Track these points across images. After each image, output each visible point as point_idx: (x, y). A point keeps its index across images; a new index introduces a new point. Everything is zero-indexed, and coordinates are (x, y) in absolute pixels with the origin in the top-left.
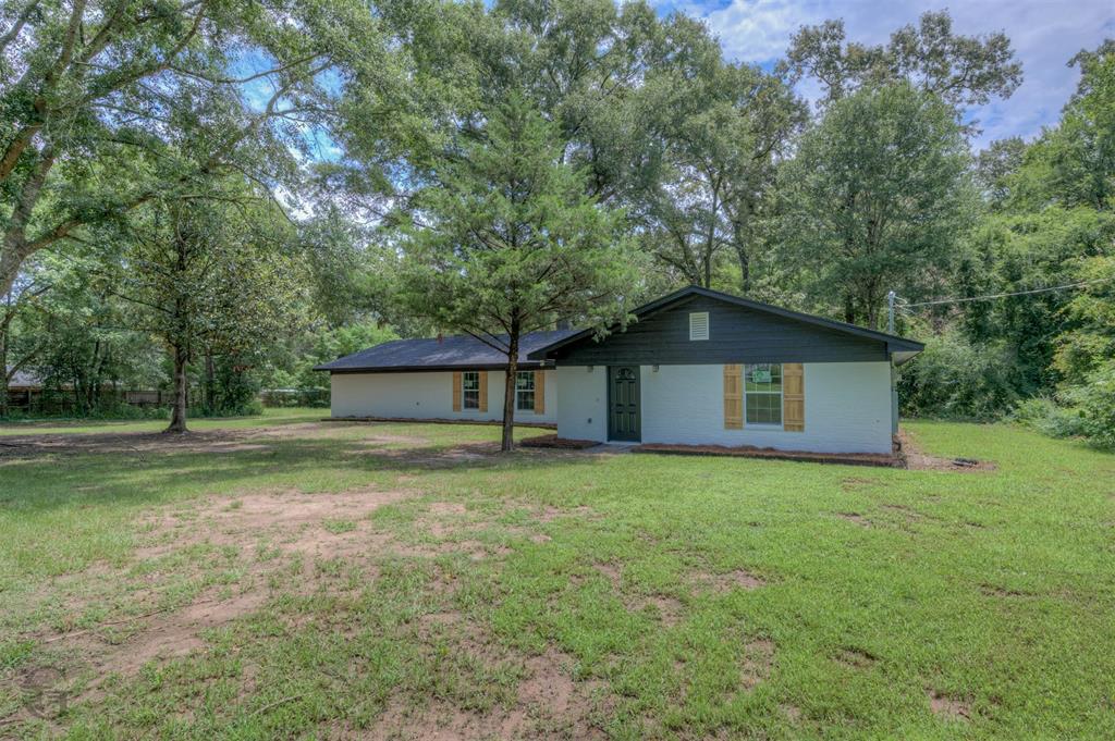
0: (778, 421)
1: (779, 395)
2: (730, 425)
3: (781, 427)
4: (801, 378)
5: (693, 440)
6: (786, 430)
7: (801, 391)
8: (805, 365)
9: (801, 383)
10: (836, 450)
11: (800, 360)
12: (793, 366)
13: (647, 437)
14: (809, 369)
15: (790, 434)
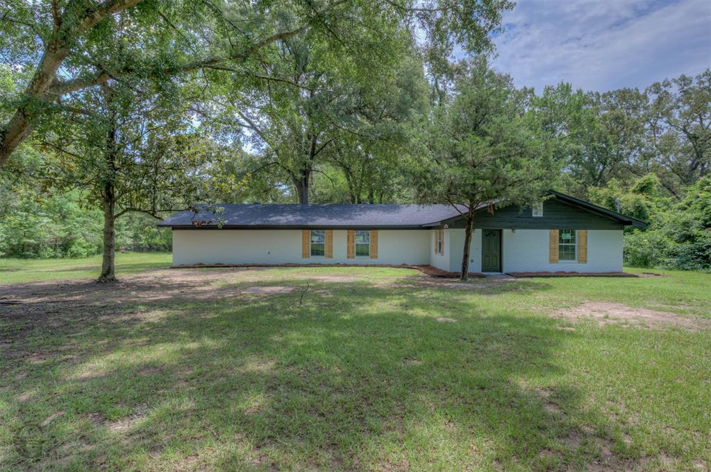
0: (573, 258)
1: (574, 246)
2: (552, 261)
3: (576, 261)
4: (586, 237)
5: (533, 270)
6: (579, 262)
7: (586, 244)
8: (589, 231)
9: (586, 240)
10: (600, 271)
11: (586, 228)
12: (583, 231)
13: (505, 270)
14: (591, 233)
15: (581, 264)
